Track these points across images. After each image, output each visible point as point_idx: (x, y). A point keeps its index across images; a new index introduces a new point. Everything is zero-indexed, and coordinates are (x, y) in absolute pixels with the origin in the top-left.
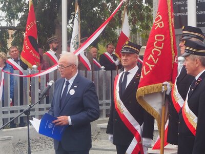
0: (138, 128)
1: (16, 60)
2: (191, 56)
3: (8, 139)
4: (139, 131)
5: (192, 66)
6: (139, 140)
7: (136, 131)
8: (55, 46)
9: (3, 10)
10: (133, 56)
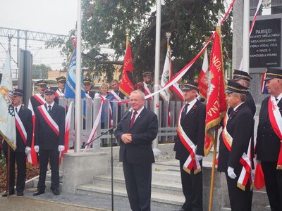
0: (193, 147)
1: (116, 92)
2: (234, 93)
3: (104, 154)
4: (194, 150)
5: (234, 101)
6: (193, 156)
7: (191, 150)
8: (148, 80)
9: (112, 48)
10: (191, 92)
